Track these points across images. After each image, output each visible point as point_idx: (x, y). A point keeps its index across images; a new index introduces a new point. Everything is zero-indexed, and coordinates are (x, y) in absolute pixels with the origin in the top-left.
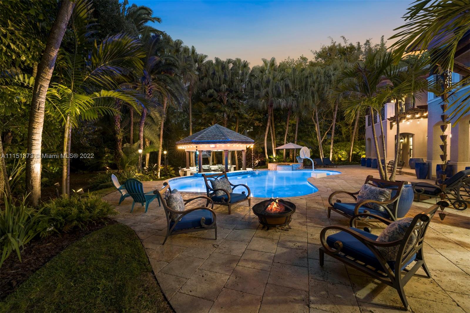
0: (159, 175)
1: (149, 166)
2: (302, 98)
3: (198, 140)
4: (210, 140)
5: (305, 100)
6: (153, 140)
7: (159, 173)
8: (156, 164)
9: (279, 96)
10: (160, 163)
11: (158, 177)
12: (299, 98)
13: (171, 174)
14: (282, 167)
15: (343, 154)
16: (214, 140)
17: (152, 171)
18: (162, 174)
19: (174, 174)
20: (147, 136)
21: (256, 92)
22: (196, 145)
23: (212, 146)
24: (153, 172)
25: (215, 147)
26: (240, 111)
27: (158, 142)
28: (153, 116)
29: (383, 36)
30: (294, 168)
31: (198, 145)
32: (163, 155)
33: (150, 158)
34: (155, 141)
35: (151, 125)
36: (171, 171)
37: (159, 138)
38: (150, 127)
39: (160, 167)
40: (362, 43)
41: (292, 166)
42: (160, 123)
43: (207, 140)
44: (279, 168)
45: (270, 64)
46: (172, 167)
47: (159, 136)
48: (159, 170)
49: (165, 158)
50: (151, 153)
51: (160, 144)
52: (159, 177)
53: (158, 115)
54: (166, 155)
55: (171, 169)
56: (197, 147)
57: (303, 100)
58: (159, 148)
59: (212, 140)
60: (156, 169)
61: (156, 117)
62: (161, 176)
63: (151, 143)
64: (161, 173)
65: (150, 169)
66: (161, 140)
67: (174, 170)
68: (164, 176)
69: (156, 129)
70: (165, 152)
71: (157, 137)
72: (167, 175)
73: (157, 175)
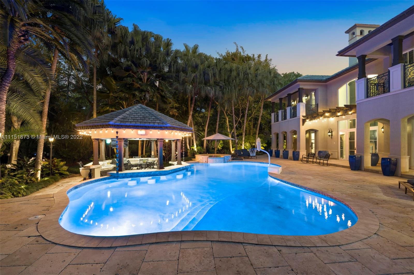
0: (39, 176)
1: (18, 161)
2: (227, 90)
3: (118, 123)
4: (138, 124)
5: (229, 92)
6: (28, 118)
7: (39, 172)
8: (33, 158)
9: (206, 83)
10: (41, 156)
11: (37, 179)
12: (225, 90)
13: (61, 172)
14: (214, 159)
15: (247, 145)
16: (146, 125)
17: (24, 170)
18: (45, 173)
19: (67, 171)
20: (15, 111)
21: (182, 75)
22: (116, 130)
23: (142, 132)
24: (28, 171)
25: (146, 134)
26: (165, 94)
27: (39, 122)
28: (30, 80)
29: (267, 55)
30: (226, 160)
31: (119, 130)
32: (47, 144)
33: (20, 147)
34: (32, 120)
35: (24, 95)
36: (62, 166)
37: (41, 116)
38: (23, 98)
39: (42, 162)
40: (256, 56)
41: (224, 158)
42: (43, 94)
43: (133, 124)
44: (210, 160)
45: (193, 51)
46: (62, 161)
47: (41, 113)
48: (40, 167)
49: (51, 147)
50: (23, 141)
51: (42, 126)
52: (39, 179)
53: (39, 80)
54: (53, 143)
55: (62, 163)
56: (117, 132)
57: (228, 92)
58: (39, 132)
59: (142, 124)
60: (34, 165)
61: (36, 82)
62: (42, 176)
63: (24, 123)
64: (42, 171)
65: (20, 166)
66: (45, 120)
67: (66, 165)
68: (48, 175)
69: (35, 102)
70: (51, 140)
71: (37, 116)
72: (53, 174)
73: (34, 175)
